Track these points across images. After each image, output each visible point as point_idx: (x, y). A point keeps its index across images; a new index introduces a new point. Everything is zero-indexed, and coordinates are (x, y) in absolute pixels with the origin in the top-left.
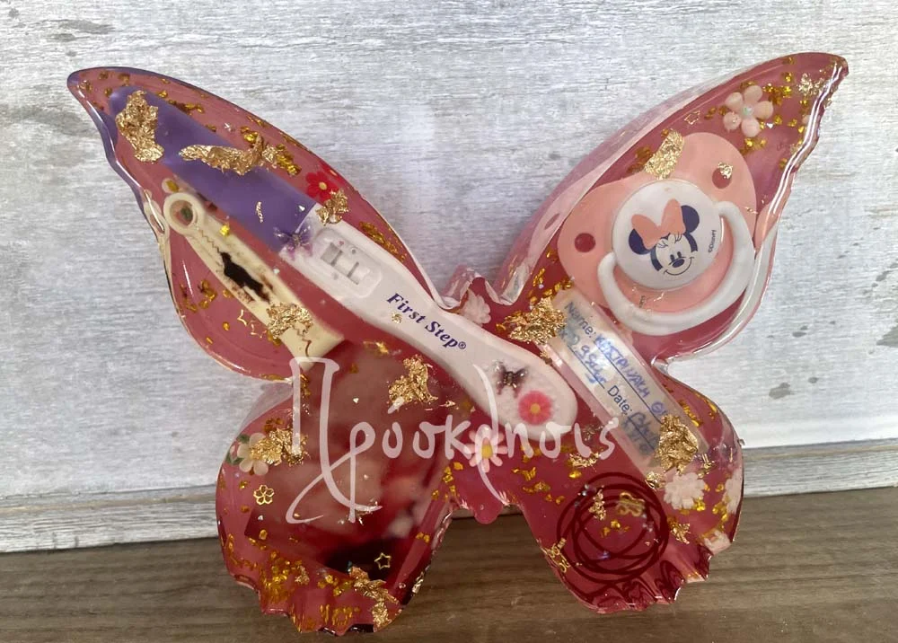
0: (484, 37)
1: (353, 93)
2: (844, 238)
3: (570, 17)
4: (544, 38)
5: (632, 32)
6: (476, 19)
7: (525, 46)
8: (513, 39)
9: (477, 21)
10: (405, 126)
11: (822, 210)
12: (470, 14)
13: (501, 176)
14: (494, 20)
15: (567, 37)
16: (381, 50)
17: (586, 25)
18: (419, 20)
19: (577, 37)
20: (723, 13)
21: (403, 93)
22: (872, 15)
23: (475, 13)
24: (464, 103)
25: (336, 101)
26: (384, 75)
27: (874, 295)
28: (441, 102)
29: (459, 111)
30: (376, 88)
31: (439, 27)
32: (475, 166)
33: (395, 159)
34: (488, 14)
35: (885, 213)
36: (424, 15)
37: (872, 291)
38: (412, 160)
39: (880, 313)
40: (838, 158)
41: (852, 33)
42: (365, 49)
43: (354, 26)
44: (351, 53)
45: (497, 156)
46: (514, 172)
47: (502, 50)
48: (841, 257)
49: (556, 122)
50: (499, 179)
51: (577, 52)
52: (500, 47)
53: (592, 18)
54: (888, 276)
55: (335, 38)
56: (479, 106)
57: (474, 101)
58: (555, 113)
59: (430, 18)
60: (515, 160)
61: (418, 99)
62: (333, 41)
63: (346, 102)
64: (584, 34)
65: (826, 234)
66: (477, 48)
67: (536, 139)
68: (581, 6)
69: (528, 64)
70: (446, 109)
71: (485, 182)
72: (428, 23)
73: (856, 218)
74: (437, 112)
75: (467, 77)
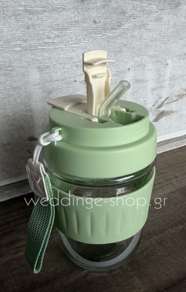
0: (53, 46)
1: (12, 65)
2: (146, 97)
3: (78, 40)
4: (71, 46)
5: (95, 44)
6: (50, 41)
7: (65, 49)
8: (62, 47)
9: (51, 41)
10: (30, 75)
11: (141, 90)
12: (48, 39)
13: (60, 88)
14: (56, 41)
15: (77, 46)
16: (21, 51)
17: (82, 42)
18: (32, 41)
19: (80, 46)
20: (118, 38)
21: (28, 64)
22: (153, 38)
23: (50, 39)
24: (48, 67)
25: (6, 69)
26: (22, 59)
27: (152, 110)
28: (41, 67)
29: (47, 69)
30: (20, 63)
31: (39, 43)
32: (52, 86)
33: (28, 85)
34: (54, 39)
35: (154, 90)
36: (34, 40)
37: (151, 109)
38: (33, 85)
39: (153, 114)
40: (145, 76)
41: (148, 43)
42: (15, 51)
43: (11, 44)
44: (10, 52)
45: (59, 82)
46: (64, 87)
47: (58, 50)
48: (145, 102)
49: (75, 71)
50: (60, 89)
51: (80, 50)
52: (58, 49)
53: (84, 40)
54: (155, 105)
55: (4, 48)
56: (52, 67)
57: (51, 66)
58: (75, 68)
59: (36, 41)
60: (64, 83)
61: (34, 66)
62: (4, 49)
63: (10, 68)
64: (82, 45)
65: (142, 96)
66: (51, 50)
67: (70, 76)
68: (81, 36)
69: (66, 54)
70: (43, 69)
71: (56, 90)
72: (35, 42)
73: (148, 91)
74: (40, 70)
75: (48, 59)
